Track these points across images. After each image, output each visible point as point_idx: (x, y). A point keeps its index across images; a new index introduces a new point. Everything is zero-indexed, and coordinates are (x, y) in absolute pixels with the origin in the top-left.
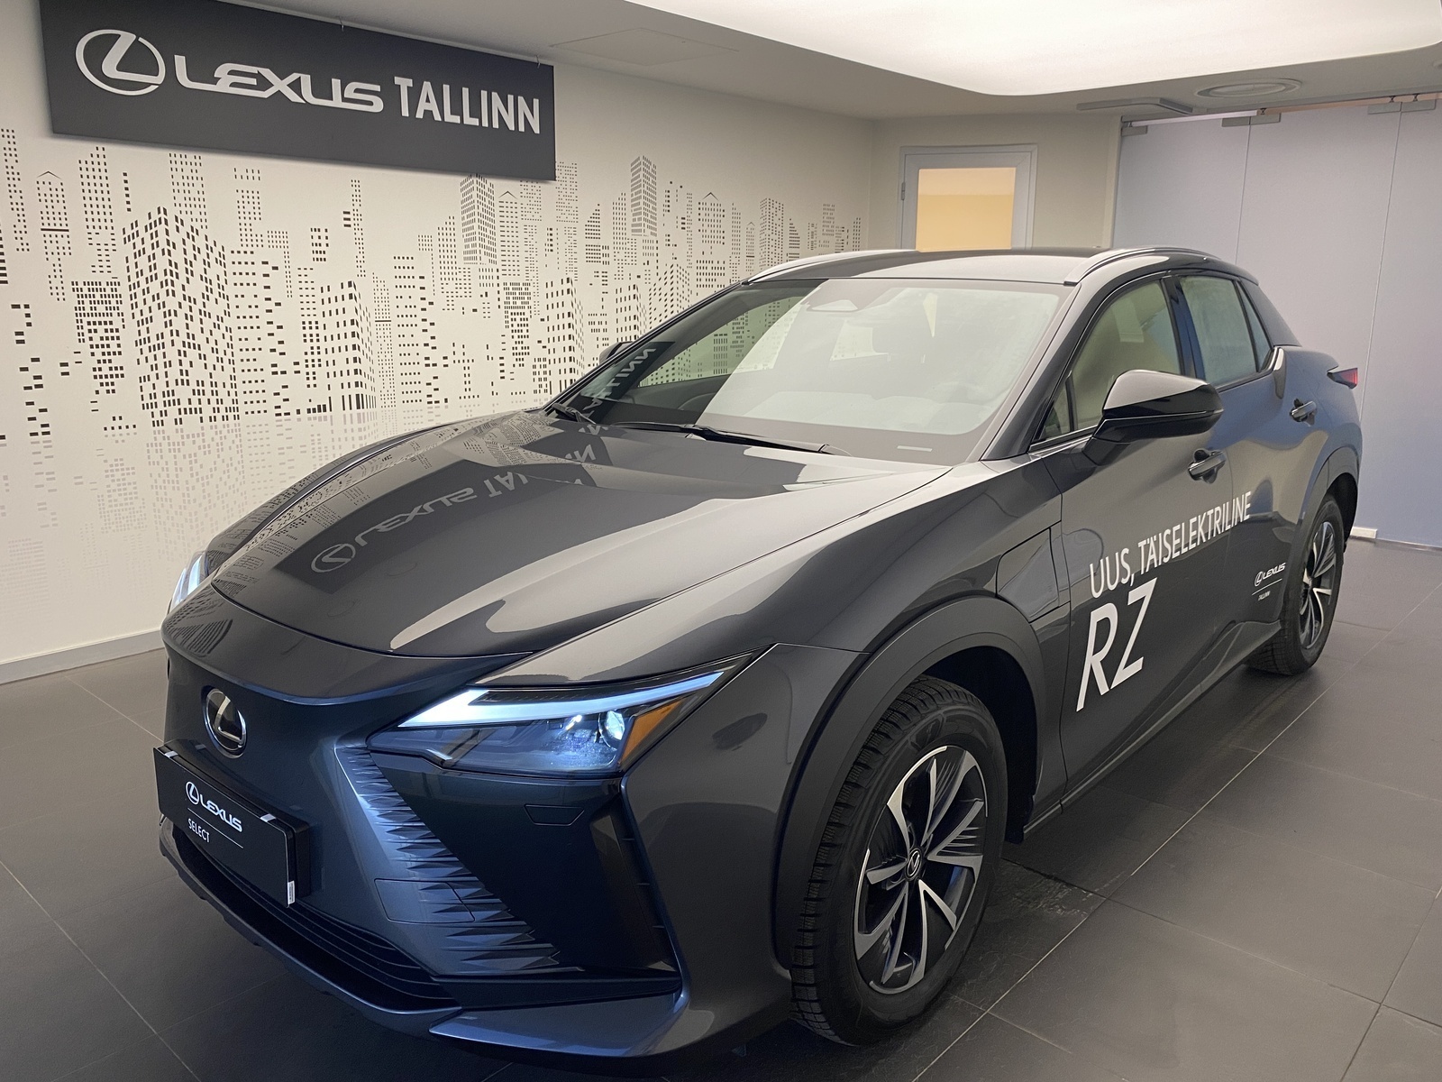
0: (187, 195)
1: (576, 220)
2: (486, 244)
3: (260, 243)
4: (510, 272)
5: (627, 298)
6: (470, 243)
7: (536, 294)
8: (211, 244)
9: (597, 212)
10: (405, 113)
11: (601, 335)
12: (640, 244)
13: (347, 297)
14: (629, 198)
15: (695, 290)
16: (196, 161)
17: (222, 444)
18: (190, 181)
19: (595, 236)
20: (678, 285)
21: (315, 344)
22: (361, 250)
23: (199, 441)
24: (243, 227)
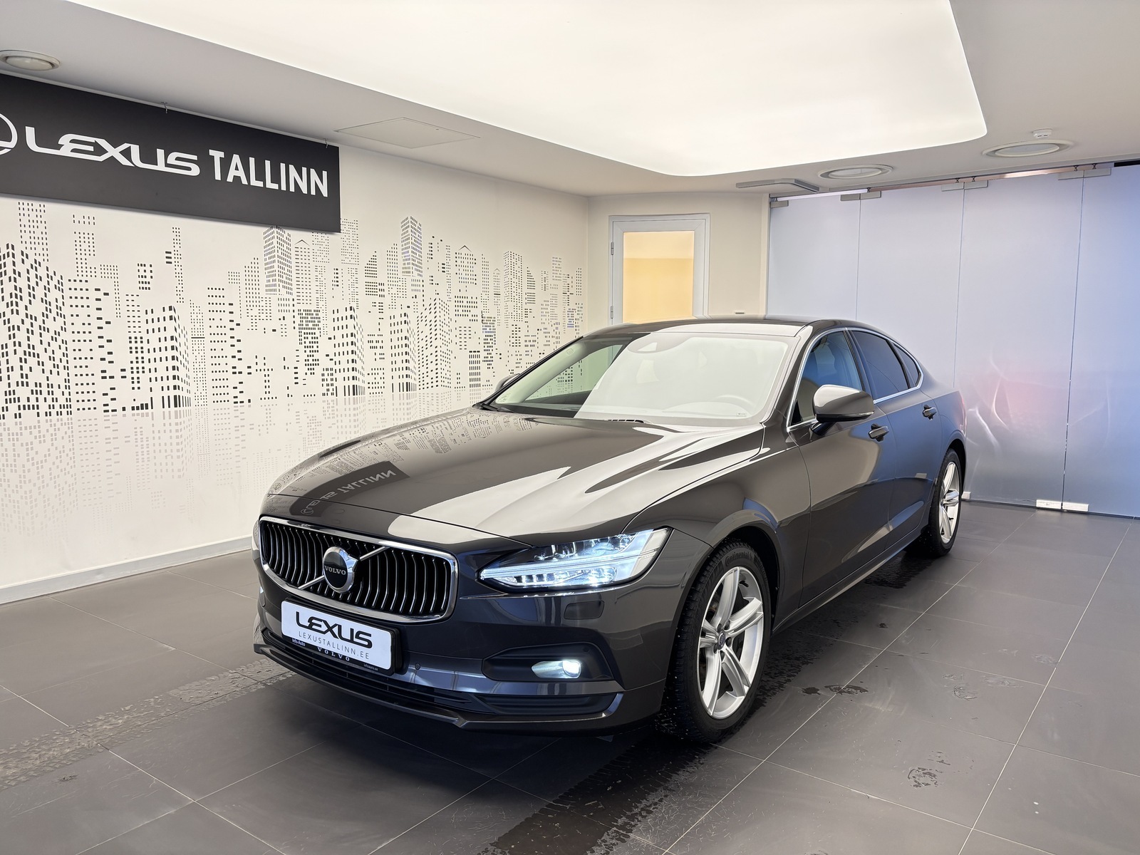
0: (32, 235)
1: (357, 263)
2: (284, 279)
3: (93, 274)
4: (303, 302)
5: (399, 323)
6: (271, 279)
7: (325, 318)
8: (51, 273)
9: (375, 258)
10: (218, 177)
11: (378, 351)
12: (409, 283)
13: (168, 318)
14: (400, 248)
15: (454, 318)
16: (40, 208)
17: (55, 435)
18: (35, 224)
19: (373, 275)
20: (440, 314)
21: (140, 355)
22: (181, 282)
23: (35, 432)
24: (79, 261)
